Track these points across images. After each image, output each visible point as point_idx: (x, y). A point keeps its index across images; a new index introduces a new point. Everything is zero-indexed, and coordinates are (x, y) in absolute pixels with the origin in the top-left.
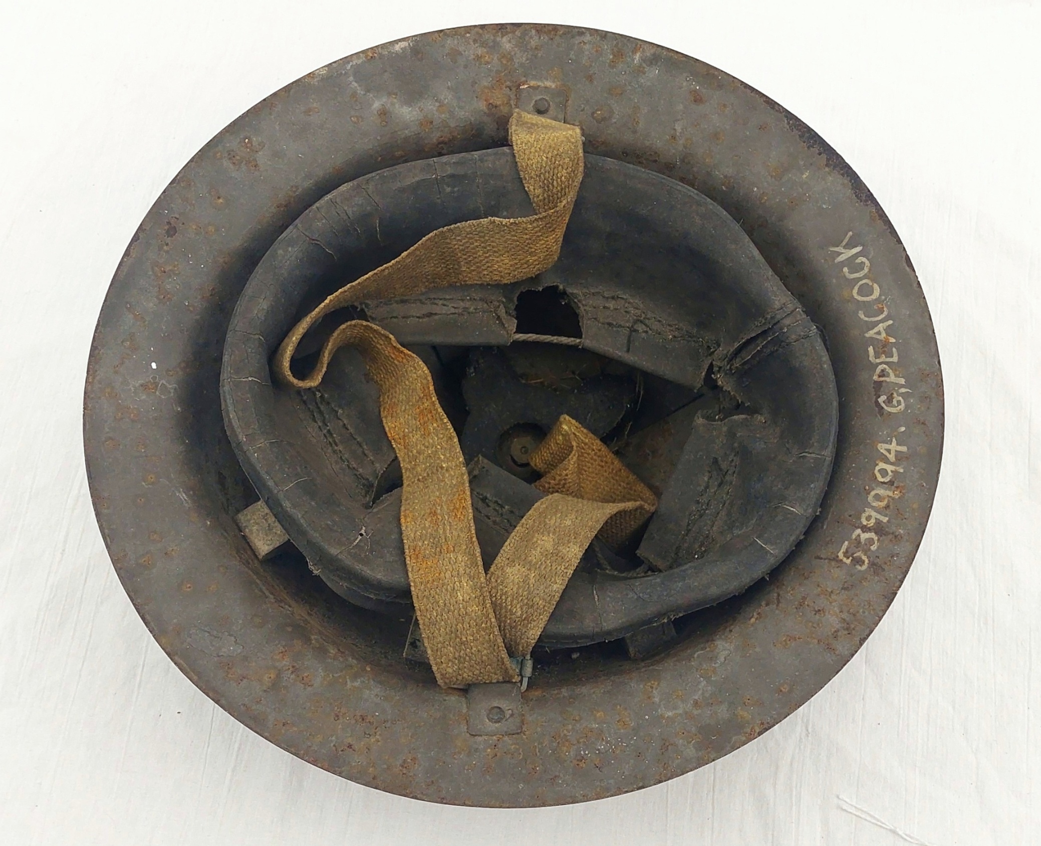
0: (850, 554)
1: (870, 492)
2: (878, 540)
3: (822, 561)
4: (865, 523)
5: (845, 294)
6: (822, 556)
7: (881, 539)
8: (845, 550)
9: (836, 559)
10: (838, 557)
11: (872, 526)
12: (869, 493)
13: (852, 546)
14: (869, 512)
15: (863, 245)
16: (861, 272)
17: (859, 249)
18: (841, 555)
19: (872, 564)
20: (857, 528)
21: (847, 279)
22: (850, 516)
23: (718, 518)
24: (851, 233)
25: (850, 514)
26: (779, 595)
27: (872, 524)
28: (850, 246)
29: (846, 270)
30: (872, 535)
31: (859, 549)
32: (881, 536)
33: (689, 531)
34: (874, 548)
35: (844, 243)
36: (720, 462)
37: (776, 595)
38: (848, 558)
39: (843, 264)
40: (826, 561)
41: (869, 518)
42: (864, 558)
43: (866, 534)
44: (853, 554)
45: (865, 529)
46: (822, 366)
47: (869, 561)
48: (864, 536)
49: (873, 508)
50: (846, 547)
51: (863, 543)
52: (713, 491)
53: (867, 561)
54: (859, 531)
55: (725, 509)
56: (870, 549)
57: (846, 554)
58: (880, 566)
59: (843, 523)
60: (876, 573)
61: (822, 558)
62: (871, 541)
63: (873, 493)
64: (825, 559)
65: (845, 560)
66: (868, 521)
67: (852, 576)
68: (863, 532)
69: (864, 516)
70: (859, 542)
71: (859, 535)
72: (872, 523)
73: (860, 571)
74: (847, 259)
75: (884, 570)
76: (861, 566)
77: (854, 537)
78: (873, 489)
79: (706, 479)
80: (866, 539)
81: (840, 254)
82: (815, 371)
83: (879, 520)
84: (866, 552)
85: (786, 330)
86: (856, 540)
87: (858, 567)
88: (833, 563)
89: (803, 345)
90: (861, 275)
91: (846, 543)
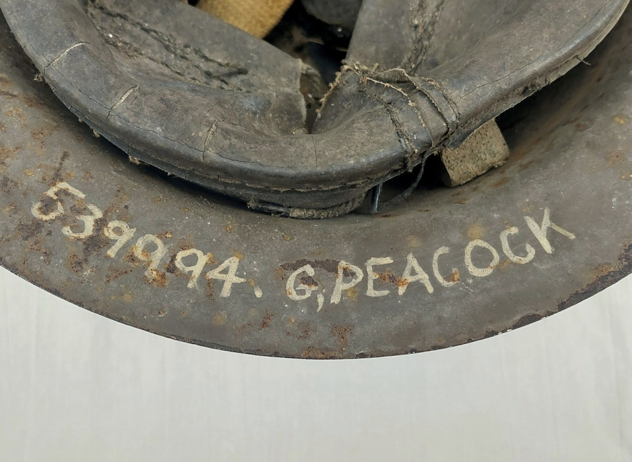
0: (63, 197)
1: (161, 238)
2: (79, 239)
3: (59, 161)
4: (112, 224)
5: (477, 230)
6: (66, 160)
7: (80, 243)
8: (69, 191)
9: (57, 177)
10: (62, 181)
11: (103, 234)
12: (160, 236)
13: (76, 203)
14: (128, 233)
15: (554, 255)
16: (510, 252)
17: (548, 248)
18: (63, 185)
19: (38, 225)
20: (105, 213)
21: (498, 233)
22: (126, 207)
23: (161, 66)
24: (572, 237)
25: (130, 207)
26: (15, 96)
27: (106, 234)
28: (552, 236)
29: (514, 230)
30: (89, 230)
31: (69, 211)
32: (84, 243)
33: (147, 31)
34: (67, 231)
35: (557, 228)
36: (241, 77)
37: (15, 93)
38: (56, 194)
39: (523, 227)
40: (57, 165)
41: (118, 231)
42: (52, 216)
43: (93, 223)
44: (61, 201)
45: (100, 224)
46: (351, 157)
47: (46, 221)
48: (89, 223)
49: (134, 240)
50: (76, 194)
51: (77, 218)
52: (201, 65)
53: (45, 218)
54: (99, 214)
55: (173, 74)
56: (65, 225)
57: (66, 192)
58: (33, 234)
59: (117, 196)
60: (22, 227)
61: (63, 159)
62: (78, 227)
63: (159, 242)
64: (61, 164)
65: (55, 189)
66: (113, 230)
67: (25, 194)
68: (96, 221)
69: (124, 226)
70: (79, 212)
71: (91, 214)
72: (109, 233)
73: (31, 205)
74: (530, 232)
75: (26, 239)
76: (40, 209)
77: (91, 207)
78: (165, 243)
79: (219, 60)
80: (83, 222)
81: (539, 222)
82: (345, 147)
83: (113, 245)
84: (63, 220)
85: (411, 104)
86: (85, 209)
87: (38, 205)
88: (52, 173)
89: (387, 131)
90: (505, 252)
91: (82, 195)
